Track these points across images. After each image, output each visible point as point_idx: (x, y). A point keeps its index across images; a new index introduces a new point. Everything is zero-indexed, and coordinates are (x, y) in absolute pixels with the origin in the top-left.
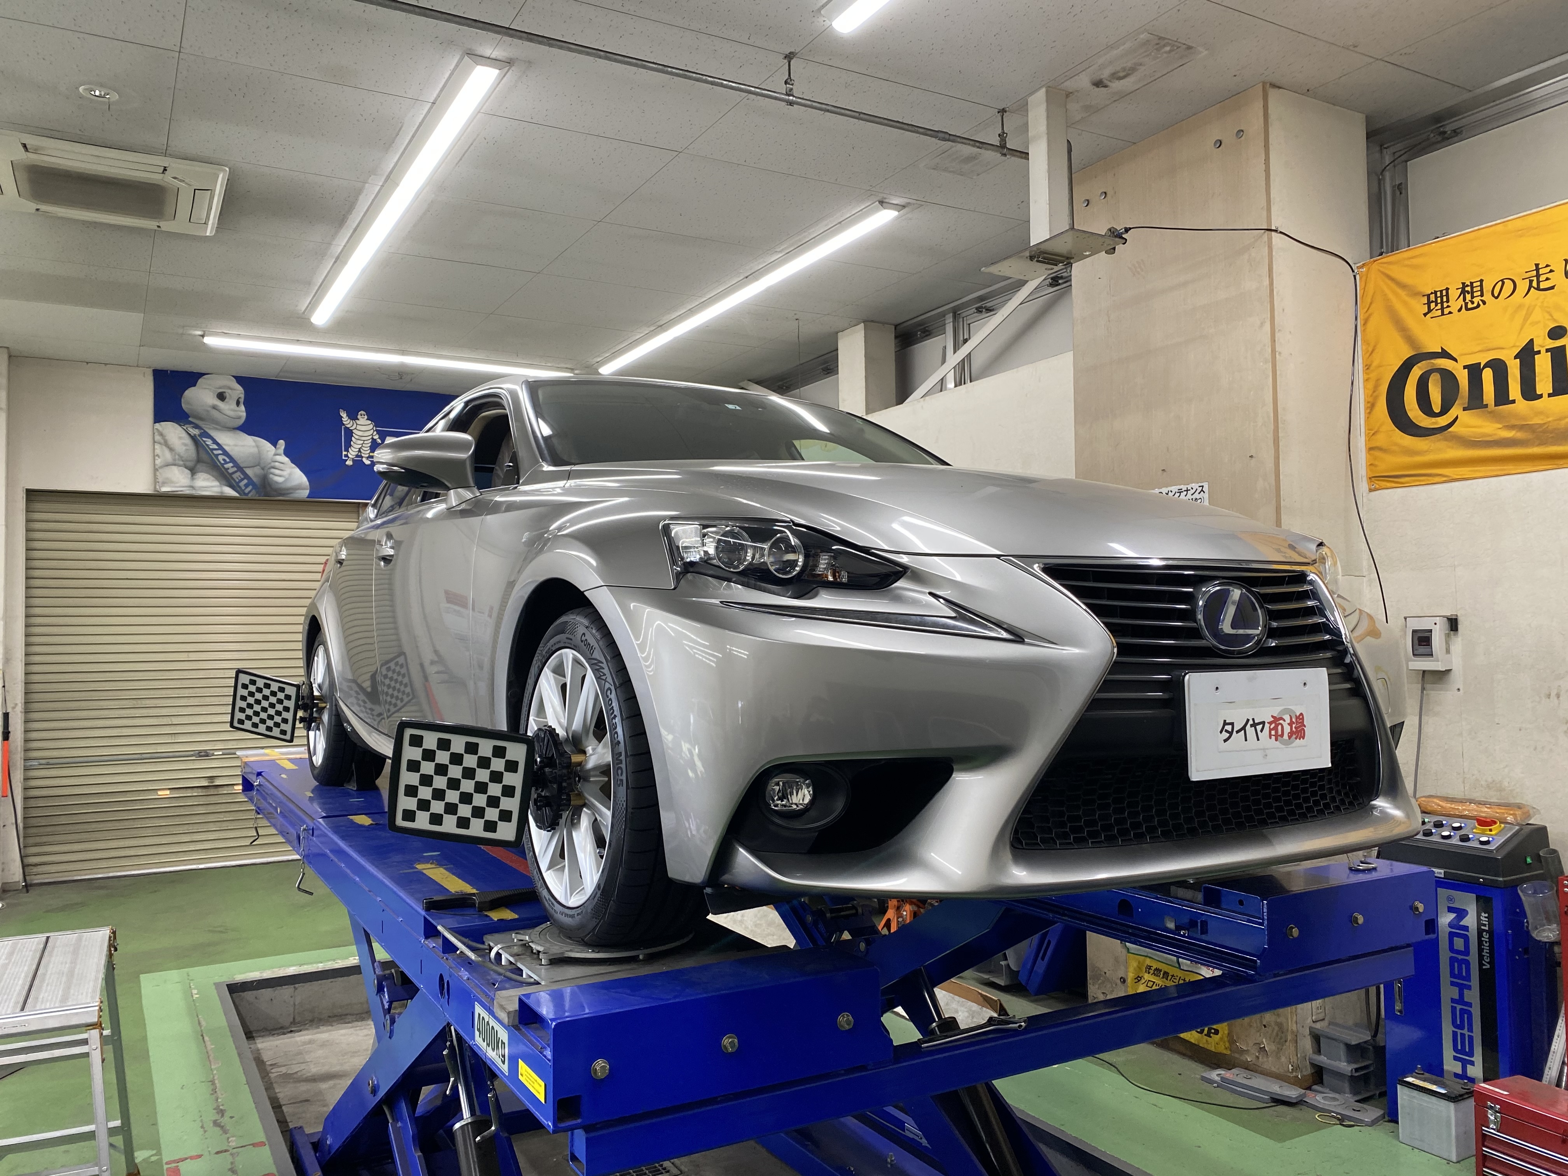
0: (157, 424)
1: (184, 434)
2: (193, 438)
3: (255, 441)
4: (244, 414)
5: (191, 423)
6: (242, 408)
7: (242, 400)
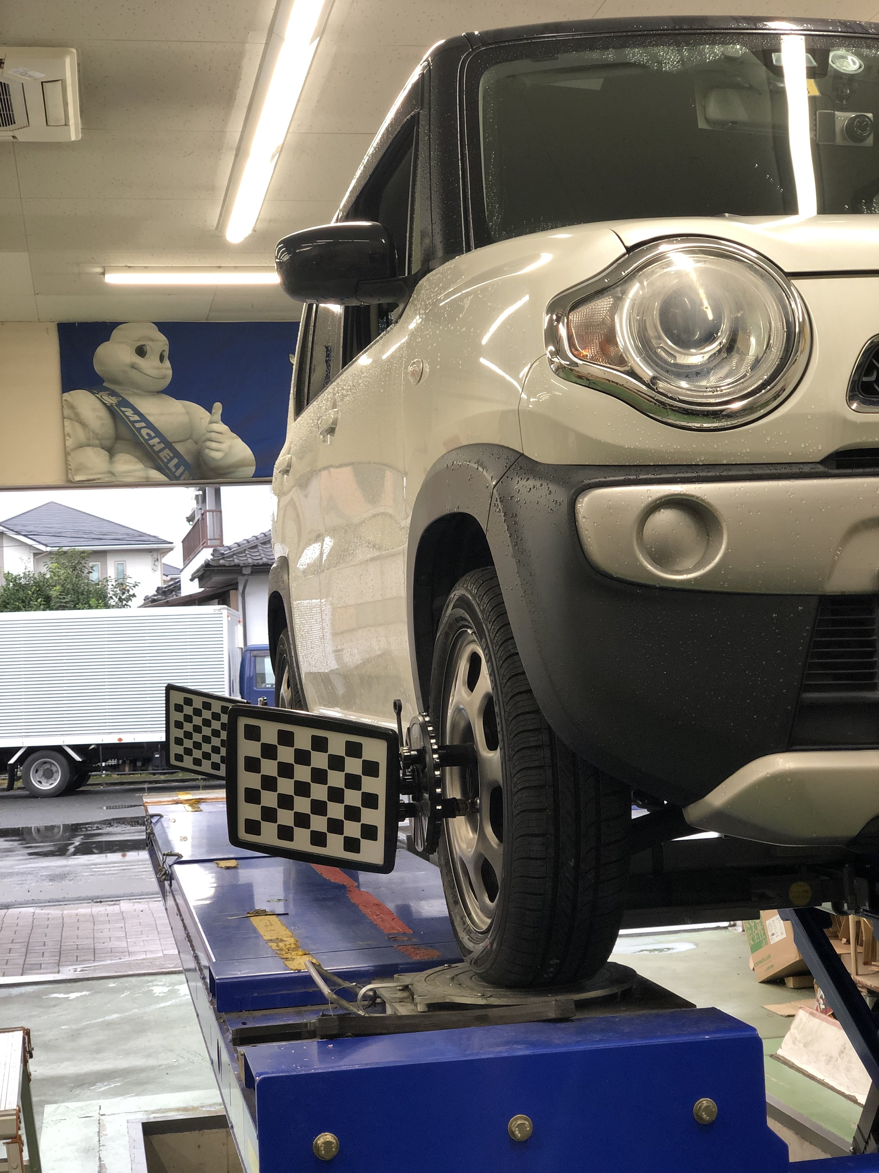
0: (66, 394)
1: (99, 404)
2: (110, 409)
3: (184, 406)
4: (170, 372)
5: (106, 389)
6: (167, 364)
7: (166, 354)
